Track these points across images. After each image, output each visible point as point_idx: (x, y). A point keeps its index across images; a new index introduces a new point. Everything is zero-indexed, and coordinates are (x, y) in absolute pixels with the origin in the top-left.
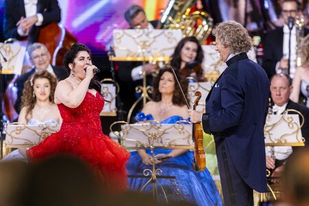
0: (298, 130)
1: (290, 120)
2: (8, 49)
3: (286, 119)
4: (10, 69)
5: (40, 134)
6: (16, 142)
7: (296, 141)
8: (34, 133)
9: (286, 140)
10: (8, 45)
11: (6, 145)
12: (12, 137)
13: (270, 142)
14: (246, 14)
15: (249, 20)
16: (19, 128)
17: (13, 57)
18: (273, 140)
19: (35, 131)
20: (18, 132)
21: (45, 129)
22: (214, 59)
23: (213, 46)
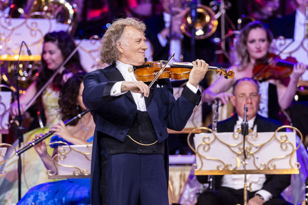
0: (292, 153)
1: (284, 139)
3: (279, 138)
7: (289, 167)
9: (275, 166)
13: (254, 168)
18: (258, 166)
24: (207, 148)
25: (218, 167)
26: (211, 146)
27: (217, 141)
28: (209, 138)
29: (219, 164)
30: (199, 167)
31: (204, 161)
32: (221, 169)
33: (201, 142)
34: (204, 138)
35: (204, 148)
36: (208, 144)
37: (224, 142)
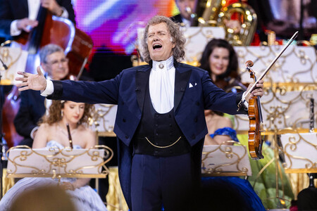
2: (6, 54)
4: (8, 79)
5: (50, 159)
6: (20, 170)
8: (43, 158)
10: (6, 48)
11: (8, 174)
12: (16, 164)
14: (303, 7)
15: (306, 13)
16: (24, 153)
17: (12, 64)
19: (45, 157)
20: (23, 158)
21: (57, 153)
22: (264, 64)
23: (263, 47)
24: (294, 147)
25: (306, 166)
26: (298, 146)
27: (302, 142)
28: (294, 138)
29: (307, 163)
30: (289, 165)
31: (293, 160)
32: (309, 168)
33: (288, 142)
34: (290, 139)
35: (291, 148)
36: (295, 144)
37: (308, 141)
